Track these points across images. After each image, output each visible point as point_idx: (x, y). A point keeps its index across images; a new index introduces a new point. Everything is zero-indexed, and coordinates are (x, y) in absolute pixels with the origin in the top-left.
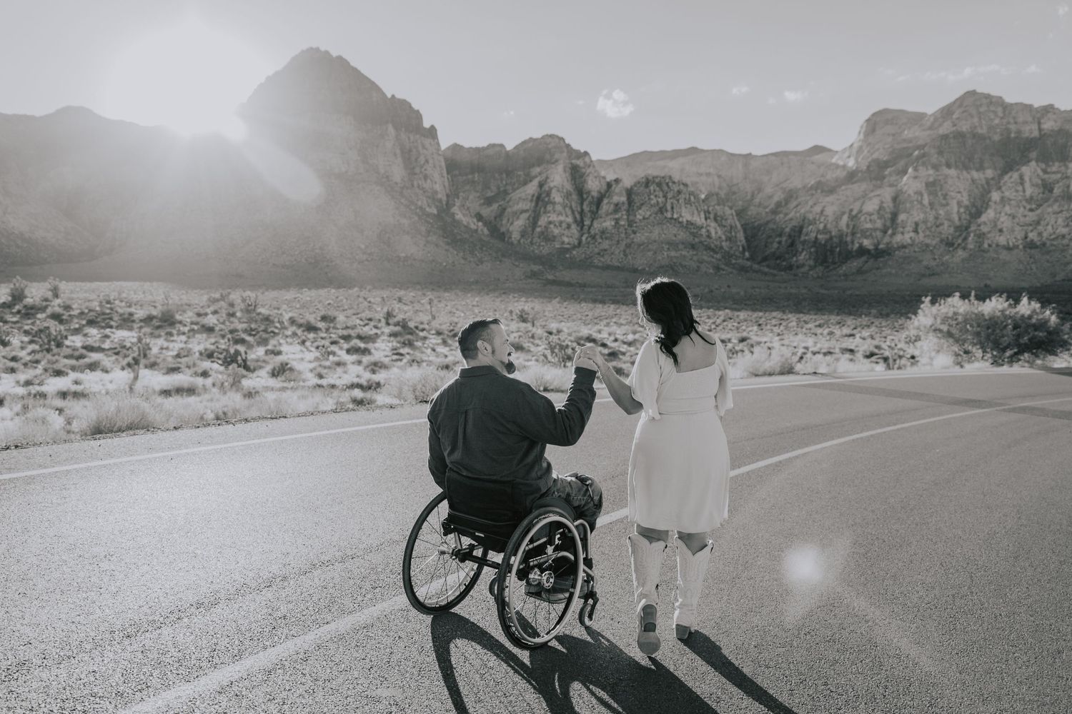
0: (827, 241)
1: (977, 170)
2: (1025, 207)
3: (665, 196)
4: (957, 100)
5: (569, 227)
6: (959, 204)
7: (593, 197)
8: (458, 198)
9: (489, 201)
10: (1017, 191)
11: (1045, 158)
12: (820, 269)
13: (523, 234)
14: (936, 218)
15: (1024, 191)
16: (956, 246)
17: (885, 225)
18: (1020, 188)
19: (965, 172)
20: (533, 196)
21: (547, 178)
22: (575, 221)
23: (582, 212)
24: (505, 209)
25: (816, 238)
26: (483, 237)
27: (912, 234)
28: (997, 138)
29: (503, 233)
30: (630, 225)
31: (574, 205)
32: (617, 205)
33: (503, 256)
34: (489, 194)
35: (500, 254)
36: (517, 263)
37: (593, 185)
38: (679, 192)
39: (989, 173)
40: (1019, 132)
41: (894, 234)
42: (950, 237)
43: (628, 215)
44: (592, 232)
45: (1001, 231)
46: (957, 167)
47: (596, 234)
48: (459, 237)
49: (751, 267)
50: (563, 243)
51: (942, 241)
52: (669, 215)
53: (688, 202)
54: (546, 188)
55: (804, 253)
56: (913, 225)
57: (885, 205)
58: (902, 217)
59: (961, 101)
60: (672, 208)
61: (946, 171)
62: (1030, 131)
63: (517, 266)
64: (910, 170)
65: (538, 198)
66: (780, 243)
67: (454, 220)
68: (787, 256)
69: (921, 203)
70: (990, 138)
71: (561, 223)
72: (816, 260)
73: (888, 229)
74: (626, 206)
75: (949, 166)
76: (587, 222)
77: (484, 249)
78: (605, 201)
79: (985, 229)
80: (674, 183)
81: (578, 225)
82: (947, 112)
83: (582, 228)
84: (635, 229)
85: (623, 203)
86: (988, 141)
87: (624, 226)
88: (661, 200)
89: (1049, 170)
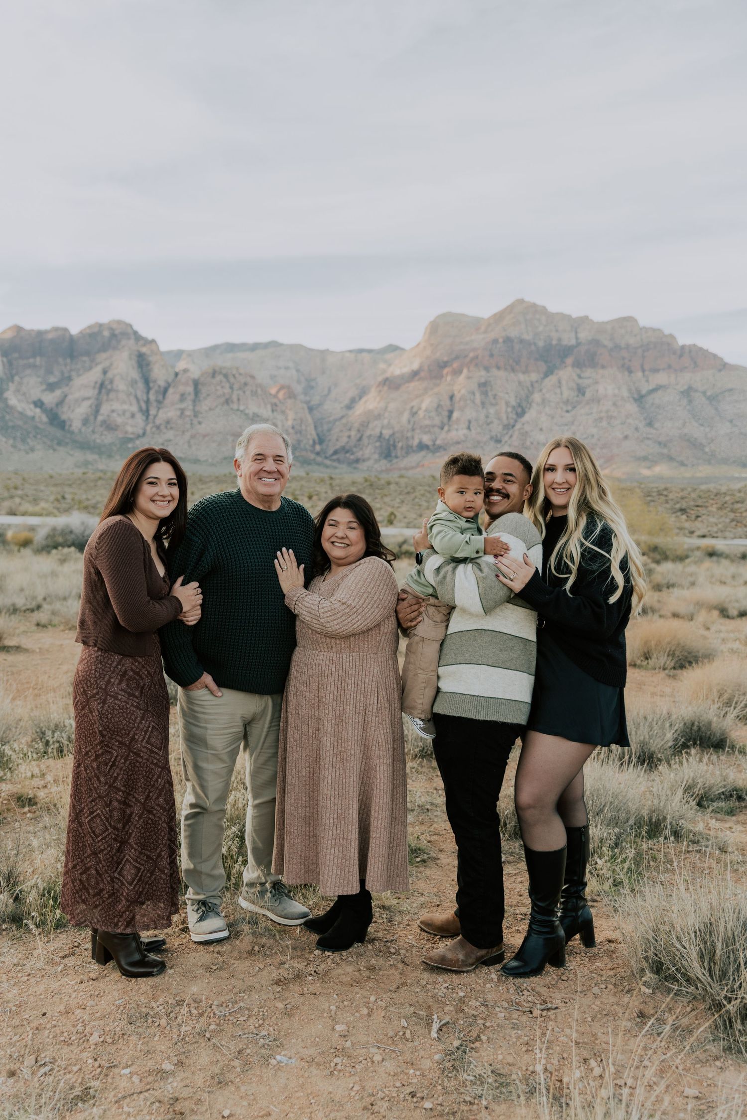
0: (391, 436)
1: (524, 373)
2: (562, 409)
3: (231, 388)
4: (508, 307)
5: (133, 416)
6: (507, 404)
7: (159, 386)
8: (13, 382)
9: (51, 387)
10: (556, 394)
11: (578, 364)
12: (384, 462)
13: (85, 422)
14: (487, 417)
15: (561, 394)
16: (503, 443)
17: (442, 422)
18: (558, 391)
19: (512, 375)
20: (96, 383)
21: (111, 364)
22: (141, 410)
23: (148, 402)
24: (66, 396)
25: (381, 433)
26: (39, 425)
27: (466, 431)
28: (541, 344)
29: (64, 422)
30: (196, 416)
31: (139, 394)
32: (182, 395)
33: (59, 444)
34: (52, 379)
35: (56, 442)
36: (71, 452)
37: (160, 375)
38: (246, 384)
39: (534, 376)
40: (559, 340)
41: (449, 431)
42: (499, 435)
43: (194, 406)
44: (158, 422)
45: (541, 430)
46: (506, 369)
47: (161, 424)
48: (10, 424)
49: (314, 460)
50: (126, 432)
51: (492, 438)
52: (235, 406)
53: (254, 393)
54: (110, 375)
55: (370, 447)
56: (467, 423)
57: (442, 403)
58: (456, 415)
59: (510, 309)
60: (239, 400)
61: (495, 371)
62: (569, 339)
63: (72, 455)
64: (465, 371)
65: (102, 385)
66: (349, 437)
67: (7, 406)
68: (355, 450)
69: (473, 402)
70: (535, 344)
71: (124, 412)
72: (380, 454)
73: (445, 425)
74: (192, 396)
75: (498, 368)
76: (153, 412)
77: (39, 436)
78: (171, 391)
79: (527, 428)
80: (240, 374)
81: (143, 414)
82: (499, 317)
83: (147, 418)
84: (200, 420)
85: (189, 394)
86: (533, 347)
87: (189, 416)
88: (227, 390)
89: (582, 375)
